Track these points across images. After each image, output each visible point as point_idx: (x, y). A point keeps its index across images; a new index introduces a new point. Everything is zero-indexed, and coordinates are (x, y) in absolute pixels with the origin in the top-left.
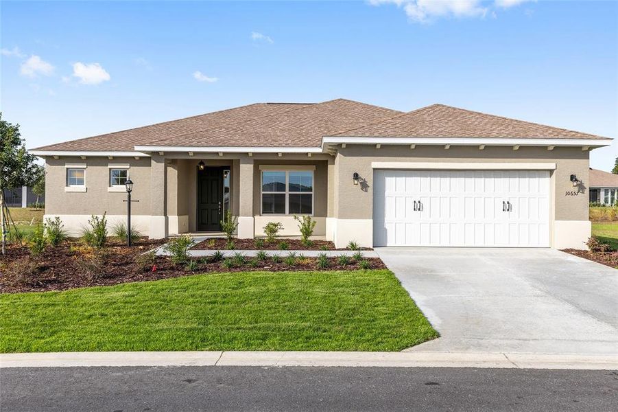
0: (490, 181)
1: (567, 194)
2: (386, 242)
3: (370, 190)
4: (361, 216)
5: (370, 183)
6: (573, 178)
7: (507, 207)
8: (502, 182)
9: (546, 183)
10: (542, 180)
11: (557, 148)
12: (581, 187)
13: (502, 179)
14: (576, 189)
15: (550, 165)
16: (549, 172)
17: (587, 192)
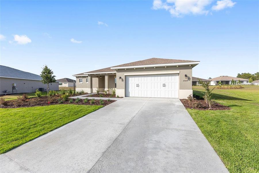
0: (159, 78)
1: (184, 81)
2: (129, 95)
3: (124, 81)
4: (122, 88)
5: (124, 79)
6: (186, 76)
7: (164, 85)
8: (163, 78)
9: (177, 78)
10: (176, 77)
11: (179, 66)
12: (189, 79)
13: (163, 77)
14: (187, 79)
15: (178, 72)
16: (178, 74)
17: (191, 80)
